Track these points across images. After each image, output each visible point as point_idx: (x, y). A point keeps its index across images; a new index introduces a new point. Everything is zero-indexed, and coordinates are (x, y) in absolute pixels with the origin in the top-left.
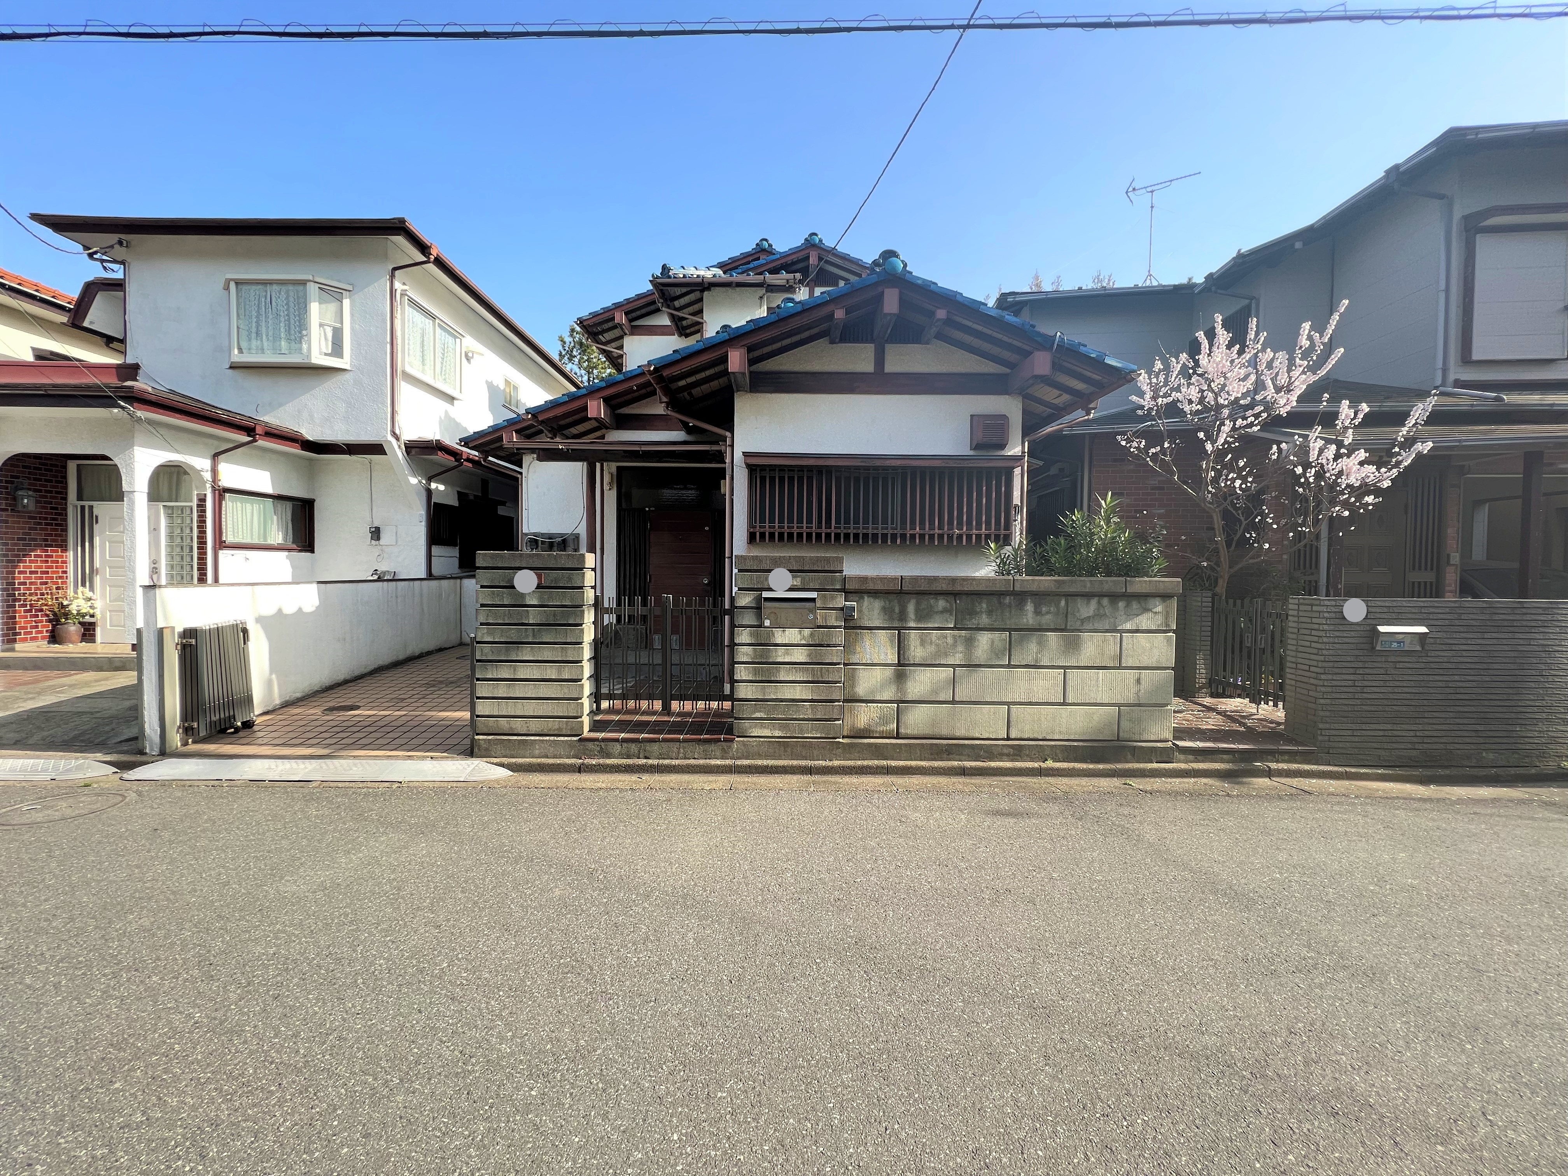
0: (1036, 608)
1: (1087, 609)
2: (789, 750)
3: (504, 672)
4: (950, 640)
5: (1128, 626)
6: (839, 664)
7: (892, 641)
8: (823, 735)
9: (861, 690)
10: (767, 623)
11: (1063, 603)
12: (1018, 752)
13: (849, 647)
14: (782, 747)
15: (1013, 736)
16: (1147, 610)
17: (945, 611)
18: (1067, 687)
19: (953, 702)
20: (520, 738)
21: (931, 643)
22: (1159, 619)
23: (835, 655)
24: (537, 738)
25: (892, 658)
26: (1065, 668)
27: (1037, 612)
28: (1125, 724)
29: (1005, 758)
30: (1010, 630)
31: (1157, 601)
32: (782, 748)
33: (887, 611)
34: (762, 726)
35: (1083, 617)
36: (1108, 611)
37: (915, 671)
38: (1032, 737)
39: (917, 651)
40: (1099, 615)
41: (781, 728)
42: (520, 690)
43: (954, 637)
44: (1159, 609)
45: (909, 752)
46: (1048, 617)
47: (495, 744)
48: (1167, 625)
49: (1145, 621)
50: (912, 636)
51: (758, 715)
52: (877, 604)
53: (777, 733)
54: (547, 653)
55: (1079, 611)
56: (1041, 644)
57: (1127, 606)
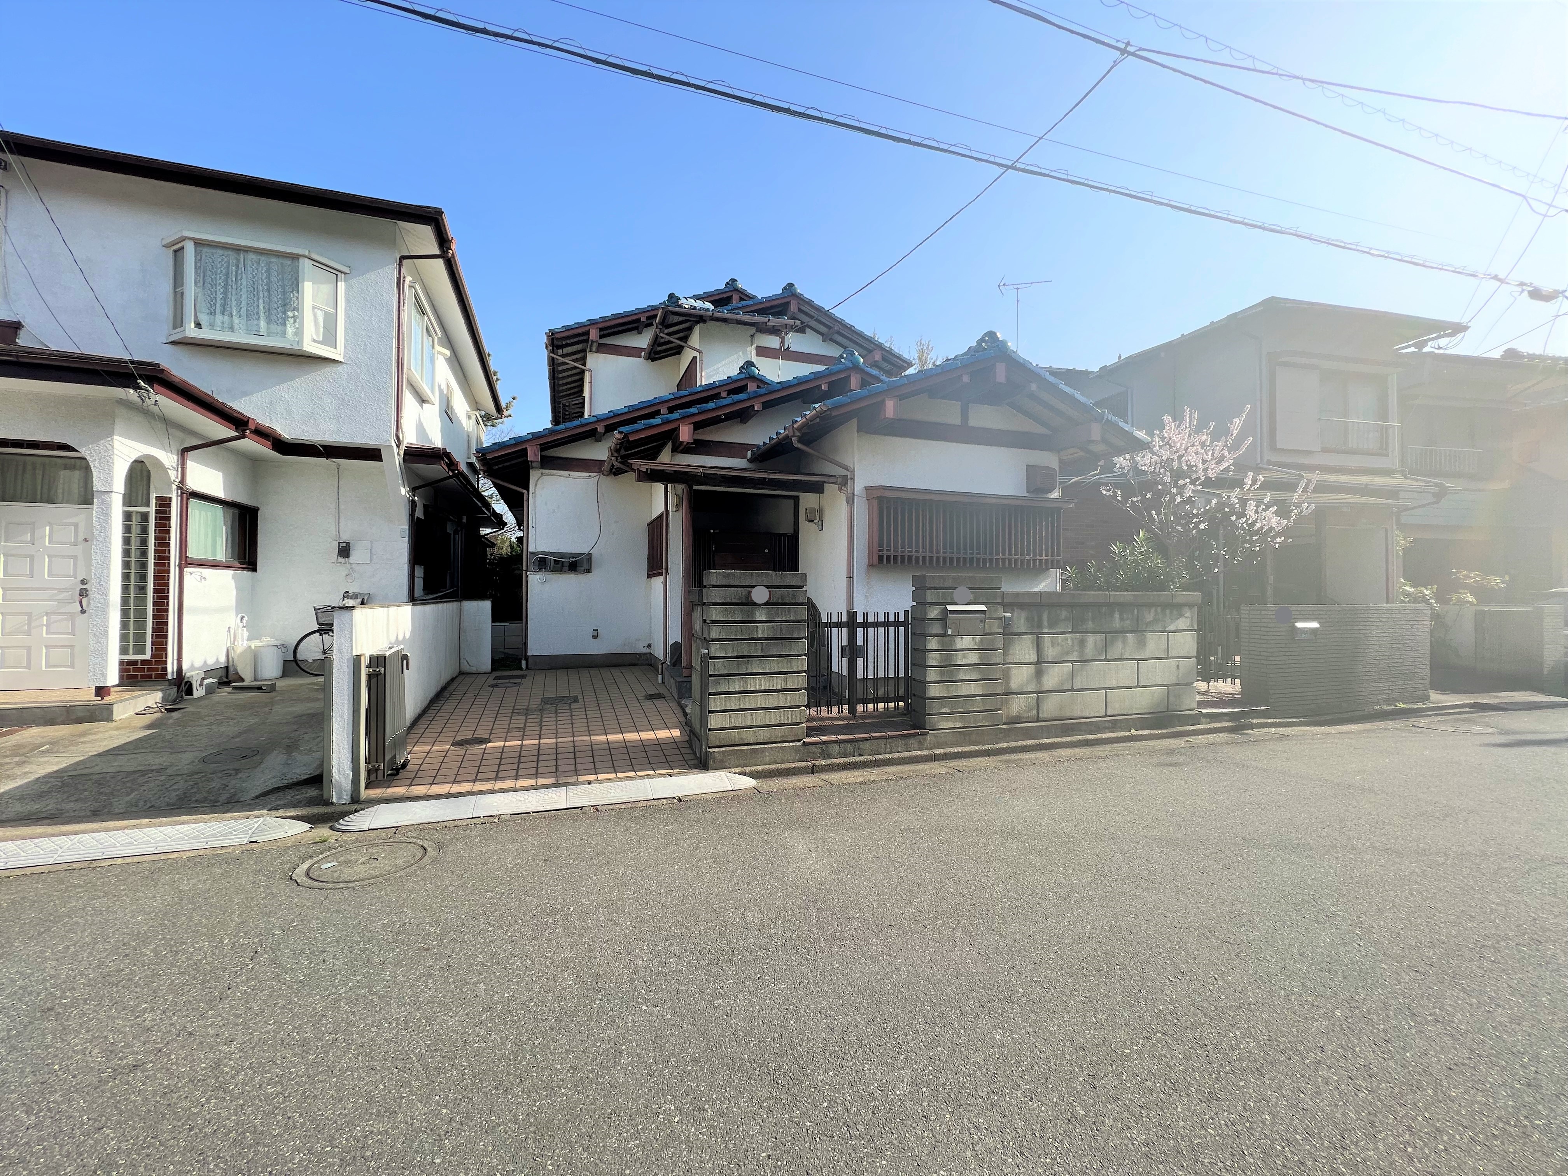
0: (1120, 615)
1: (1149, 616)
2: (967, 738)
3: (736, 686)
4: (1070, 642)
5: (1172, 627)
6: (999, 664)
7: (1033, 643)
8: (990, 724)
9: (1014, 685)
10: (950, 632)
11: (1136, 611)
12: (1114, 726)
13: (1006, 649)
14: (964, 735)
15: (1108, 714)
16: (1182, 615)
17: (1066, 619)
18: (1139, 674)
19: (1072, 690)
20: (750, 747)
21: (1058, 644)
22: (1188, 621)
23: (997, 656)
24: (766, 746)
25: (1033, 657)
26: (1137, 660)
27: (1122, 619)
28: (1172, 699)
29: (1106, 731)
30: (1105, 633)
31: (1186, 609)
32: (962, 736)
33: (1029, 620)
34: (947, 720)
35: (1147, 621)
36: (1161, 616)
37: (1048, 667)
38: (1120, 713)
39: (1050, 652)
40: (1156, 621)
41: (962, 719)
42: (750, 701)
43: (1072, 639)
44: (1187, 615)
45: (1048, 731)
46: (1128, 622)
47: (728, 755)
48: (1192, 626)
49: (1182, 623)
50: (1046, 639)
51: (944, 710)
52: (1023, 615)
53: (958, 725)
54: (773, 665)
55: (1145, 617)
56: (1124, 642)
57: (1171, 613)
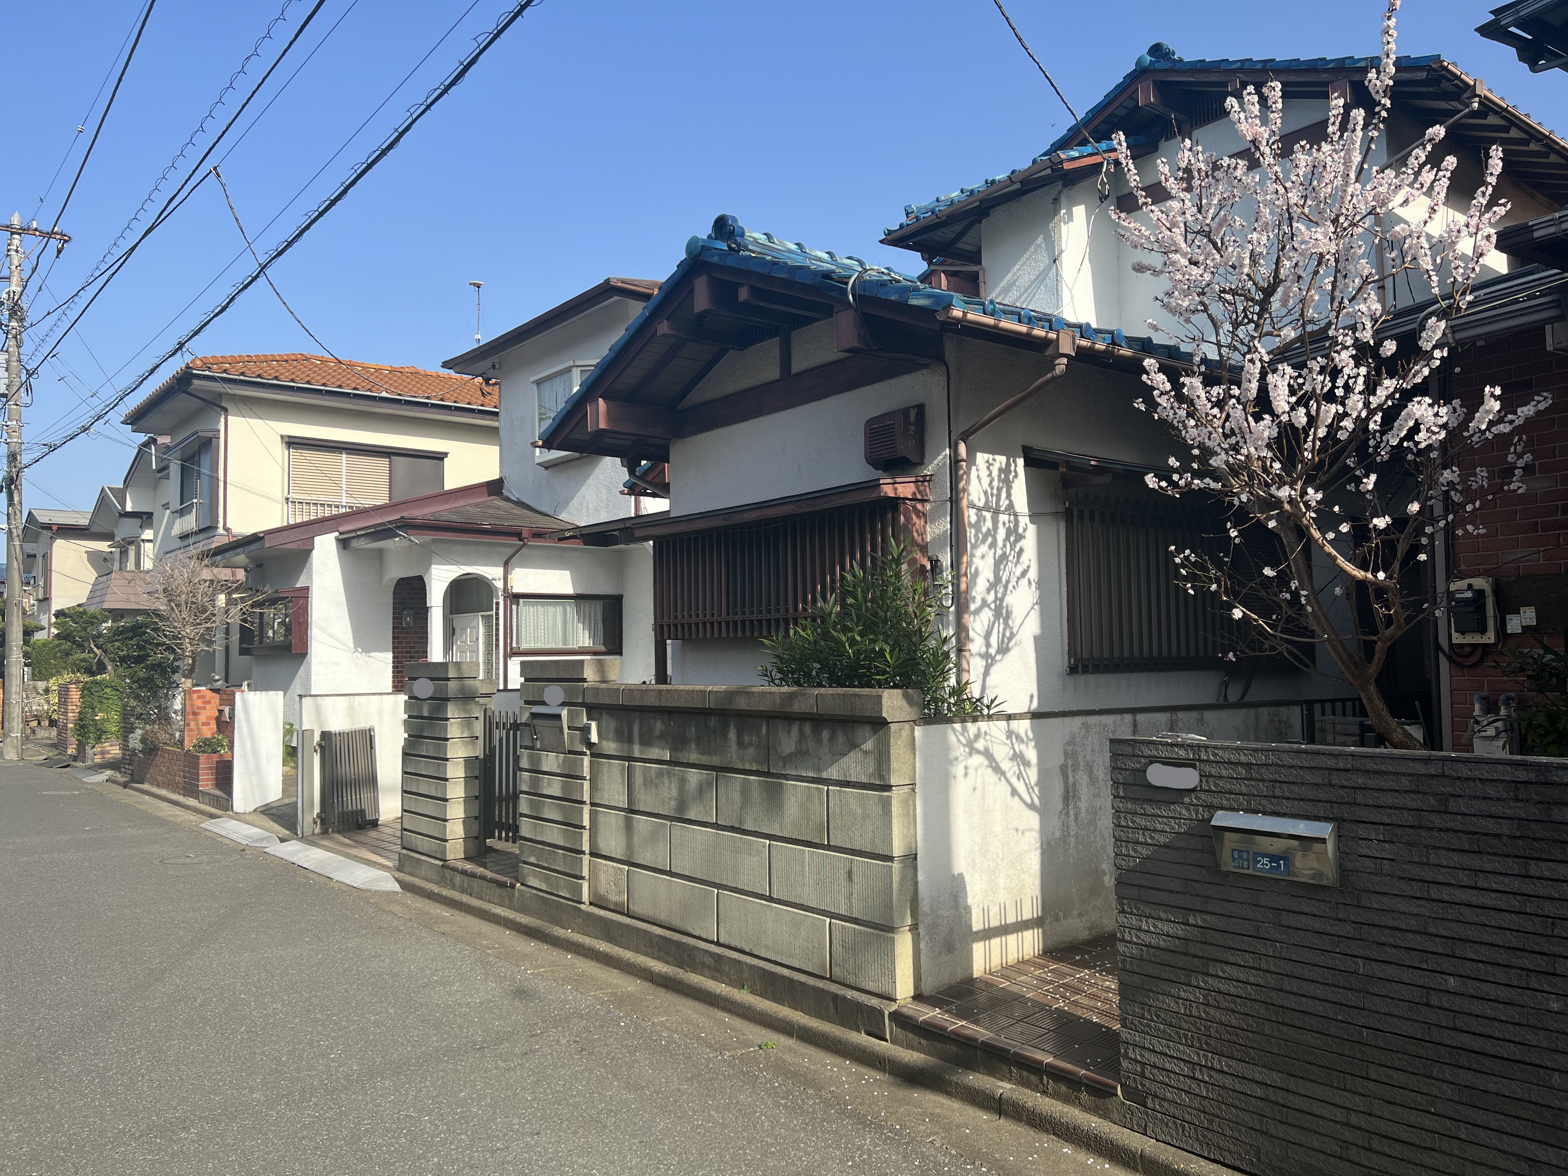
0: (739, 735)
1: (788, 742)
2: (548, 909)
4: (666, 780)
5: (833, 773)
6: (582, 803)
7: (623, 776)
8: (571, 897)
9: (601, 841)
10: (538, 744)
11: (764, 728)
12: (718, 966)
13: (593, 781)
14: (544, 904)
15: (722, 939)
16: (854, 746)
17: (663, 736)
18: (772, 870)
19: (670, 873)
21: (651, 782)
22: (871, 764)
23: (579, 790)
24: (426, 858)
25: (623, 800)
26: (769, 837)
27: (740, 744)
28: (837, 951)
29: (706, 971)
30: (716, 769)
31: (867, 731)
32: (544, 906)
33: (619, 734)
34: (535, 875)
35: (784, 755)
36: (811, 744)
37: (639, 821)
38: (739, 946)
39: (641, 793)
40: (801, 754)
41: (545, 879)
44: (869, 745)
46: (751, 751)
47: (407, 860)
49: (854, 766)
50: (639, 770)
51: (532, 859)
52: (612, 724)
53: (543, 886)
55: (780, 743)
56: (743, 792)
57: (832, 738)
